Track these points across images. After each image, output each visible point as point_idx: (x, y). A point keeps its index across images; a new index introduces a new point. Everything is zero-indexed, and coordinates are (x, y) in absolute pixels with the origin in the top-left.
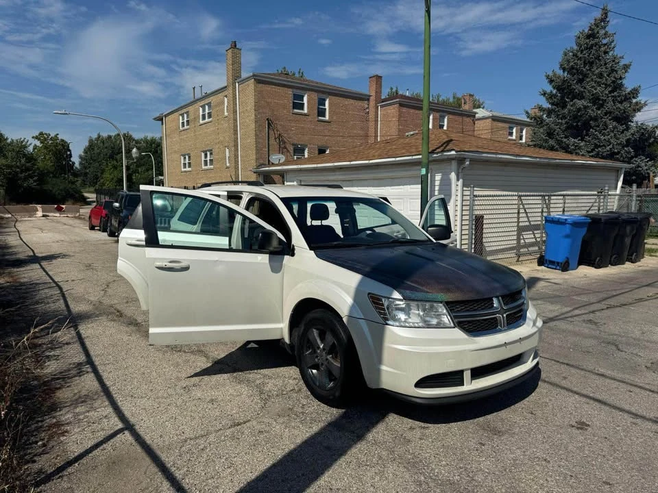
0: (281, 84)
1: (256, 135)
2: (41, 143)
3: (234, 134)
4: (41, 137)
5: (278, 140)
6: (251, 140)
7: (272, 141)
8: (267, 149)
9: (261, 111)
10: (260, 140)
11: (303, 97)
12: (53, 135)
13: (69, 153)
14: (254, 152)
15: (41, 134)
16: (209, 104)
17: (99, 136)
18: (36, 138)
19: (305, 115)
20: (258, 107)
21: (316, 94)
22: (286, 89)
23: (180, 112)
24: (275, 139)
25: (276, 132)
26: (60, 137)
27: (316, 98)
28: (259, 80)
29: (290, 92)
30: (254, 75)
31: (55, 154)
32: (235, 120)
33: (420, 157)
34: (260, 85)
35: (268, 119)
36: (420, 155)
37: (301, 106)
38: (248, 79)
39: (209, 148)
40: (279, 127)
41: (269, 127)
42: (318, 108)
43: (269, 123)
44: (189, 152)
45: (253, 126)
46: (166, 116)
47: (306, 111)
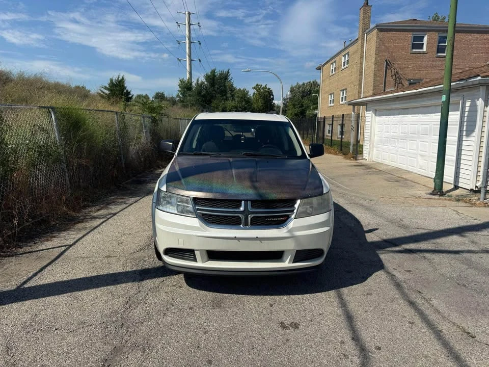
0: (404, 29)
1: (375, 75)
2: (257, 91)
3: (360, 75)
4: (257, 87)
5: (394, 77)
6: (371, 79)
7: (389, 78)
8: (383, 85)
9: (381, 54)
10: (378, 78)
11: (423, 37)
12: (264, 85)
13: (272, 97)
14: (372, 88)
15: (257, 85)
16: (348, 54)
17: (298, 84)
18: (255, 88)
19: (424, 53)
20: (378, 51)
21: (437, 34)
22: (407, 33)
23: (331, 62)
24: (392, 76)
25: (393, 71)
26: (268, 87)
27: (437, 37)
28: (381, 29)
29: (410, 35)
30: (377, 26)
31: (264, 98)
32: (361, 64)
33: (442, 86)
34: (382, 33)
35: (386, 60)
36: (442, 84)
37: (421, 46)
38: (373, 29)
39: (344, 88)
40: (396, 66)
41: (386, 67)
42: (438, 46)
43: (387, 64)
44: (333, 92)
45: (373, 67)
46: (323, 66)
47: (425, 49)
